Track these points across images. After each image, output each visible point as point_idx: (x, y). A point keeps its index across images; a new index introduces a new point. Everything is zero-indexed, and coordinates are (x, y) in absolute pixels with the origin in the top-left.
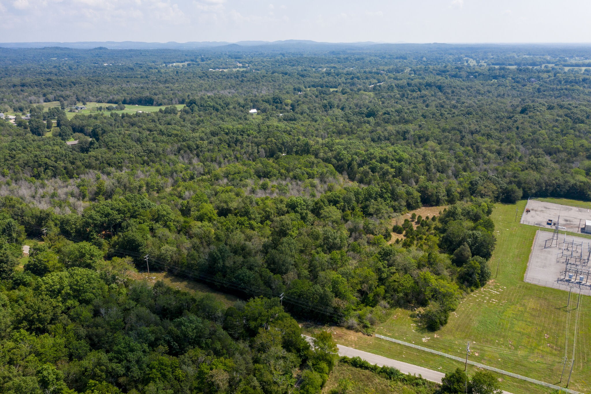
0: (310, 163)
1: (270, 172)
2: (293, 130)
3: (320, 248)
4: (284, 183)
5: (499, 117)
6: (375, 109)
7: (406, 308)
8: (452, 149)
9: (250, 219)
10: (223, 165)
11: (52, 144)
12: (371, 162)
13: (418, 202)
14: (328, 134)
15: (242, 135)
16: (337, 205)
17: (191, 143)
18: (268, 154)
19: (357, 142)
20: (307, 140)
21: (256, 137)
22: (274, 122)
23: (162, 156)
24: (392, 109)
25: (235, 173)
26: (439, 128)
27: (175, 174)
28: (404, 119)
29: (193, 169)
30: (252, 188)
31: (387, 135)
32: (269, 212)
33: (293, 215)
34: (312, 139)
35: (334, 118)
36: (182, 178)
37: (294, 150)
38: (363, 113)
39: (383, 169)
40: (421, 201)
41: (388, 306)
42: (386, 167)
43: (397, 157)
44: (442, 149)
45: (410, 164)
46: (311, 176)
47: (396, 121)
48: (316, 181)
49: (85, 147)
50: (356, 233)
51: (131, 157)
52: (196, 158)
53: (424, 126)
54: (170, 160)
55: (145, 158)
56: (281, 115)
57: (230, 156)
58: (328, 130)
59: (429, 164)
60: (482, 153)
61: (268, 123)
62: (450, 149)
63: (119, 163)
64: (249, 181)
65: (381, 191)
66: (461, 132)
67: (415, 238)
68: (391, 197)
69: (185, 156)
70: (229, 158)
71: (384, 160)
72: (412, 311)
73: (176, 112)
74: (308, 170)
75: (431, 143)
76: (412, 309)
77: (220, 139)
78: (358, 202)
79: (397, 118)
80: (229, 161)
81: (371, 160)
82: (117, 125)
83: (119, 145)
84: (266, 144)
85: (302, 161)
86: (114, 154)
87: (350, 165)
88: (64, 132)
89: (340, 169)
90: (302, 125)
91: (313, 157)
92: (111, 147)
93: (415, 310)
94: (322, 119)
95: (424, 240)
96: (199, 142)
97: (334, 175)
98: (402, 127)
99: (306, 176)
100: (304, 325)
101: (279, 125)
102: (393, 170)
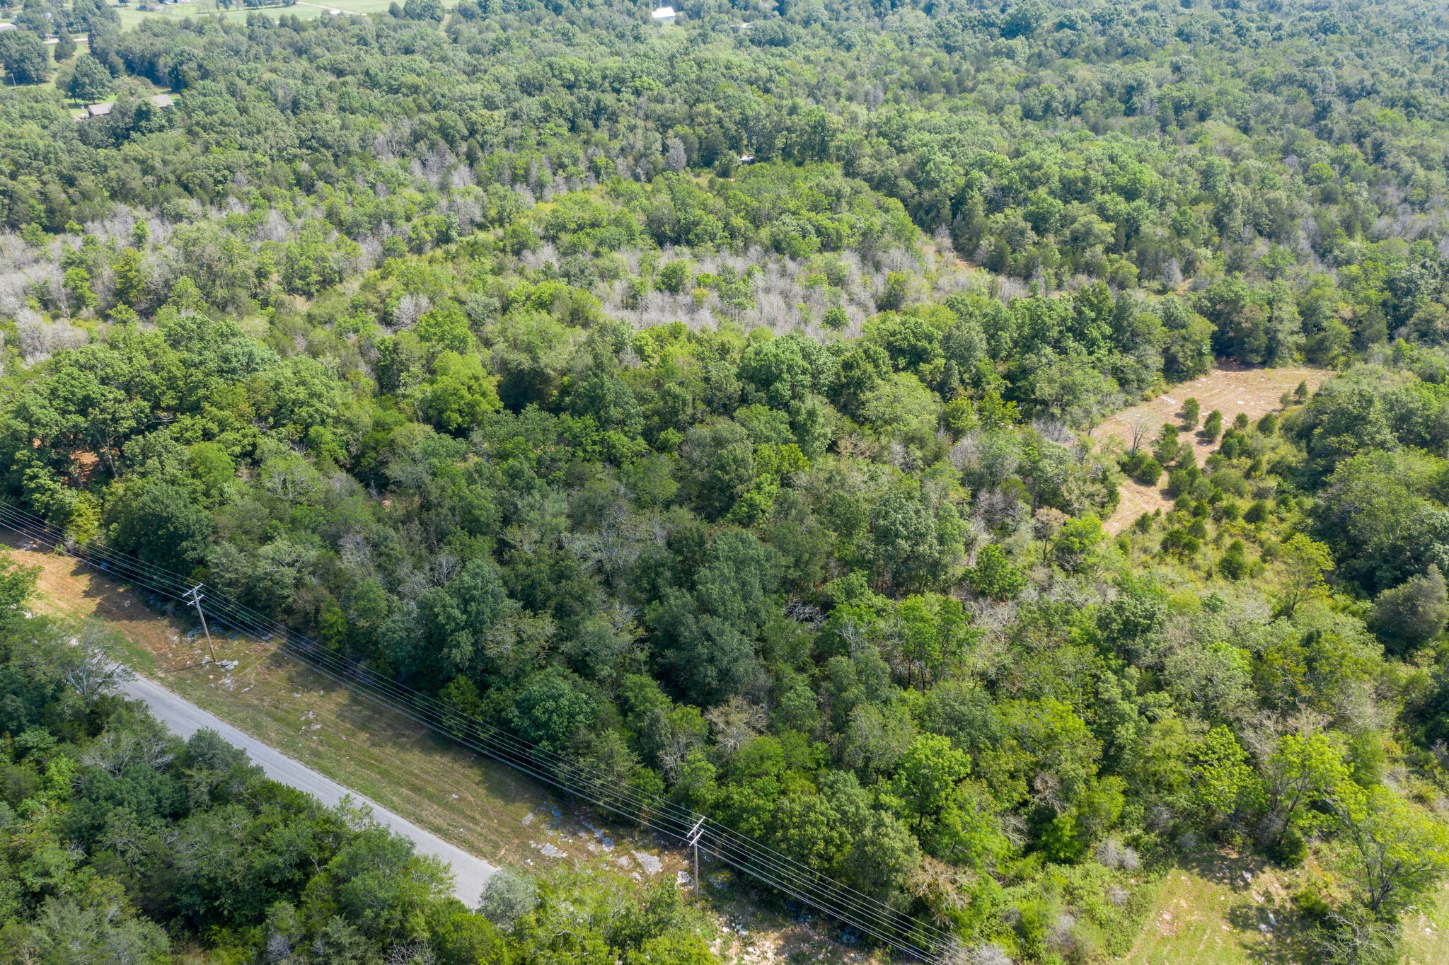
0: (828, 194)
1: (696, 224)
2: (777, 78)
3: (860, 573)
4: (738, 264)
5: (1423, 42)
6: (1032, 11)
7: (1207, 869)
8: (1294, 151)
9: (604, 423)
10: (549, 193)
11: (15, 115)
12: (1031, 194)
13: (1201, 354)
14: (886, 89)
15: (618, 91)
16: (924, 367)
17: (449, 117)
18: (695, 156)
19: (981, 119)
20: (819, 110)
21: (660, 100)
22: (721, 50)
23: (355, 160)
24: (1082, 11)
25: (581, 227)
26: (1237, 75)
27: (385, 226)
28: (1121, 44)
29: (450, 208)
30: (632, 287)
31: (1073, 99)
32: (676, 397)
33: (760, 415)
34: (838, 107)
35: (905, 37)
36: (410, 240)
37: (780, 142)
38: (993, 25)
39: (1073, 221)
40: (1213, 349)
41: (1133, 858)
42: (1084, 215)
43: (1122, 180)
44: (1259, 150)
45: (1162, 206)
46: (830, 243)
47: (1095, 51)
48: (848, 262)
49: (121, 124)
50: (991, 492)
51: (257, 164)
52: (464, 169)
53: (1192, 68)
54: (379, 173)
55: (303, 167)
56: (744, 25)
57: (575, 162)
58: (887, 79)
59: (1227, 208)
60: (1395, 167)
61: (703, 52)
62: (1286, 151)
63: (217, 182)
64: (624, 258)
65: (1080, 313)
66: (1311, 91)
67: (1209, 508)
68: (1110, 337)
69: (432, 159)
70: (571, 169)
71: (1074, 191)
72: (1235, 889)
73: (439, 12)
74: (823, 219)
75: (1219, 129)
76: (1234, 876)
77: (546, 106)
78: (994, 355)
79: (1101, 41)
80: (568, 179)
81: (1030, 188)
82: (253, 52)
83: (222, 123)
84: (691, 125)
85: (804, 187)
86: (207, 149)
87: (959, 202)
88: (86, 75)
89: (925, 217)
90: (807, 60)
91: (836, 169)
92: (196, 129)
93: (1247, 886)
94: (869, 42)
95: (1241, 522)
96: (479, 114)
97: (908, 239)
98: (1120, 71)
99: (815, 240)
100: (787, 939)
101: (735, 60)
102: (1108, 227)
